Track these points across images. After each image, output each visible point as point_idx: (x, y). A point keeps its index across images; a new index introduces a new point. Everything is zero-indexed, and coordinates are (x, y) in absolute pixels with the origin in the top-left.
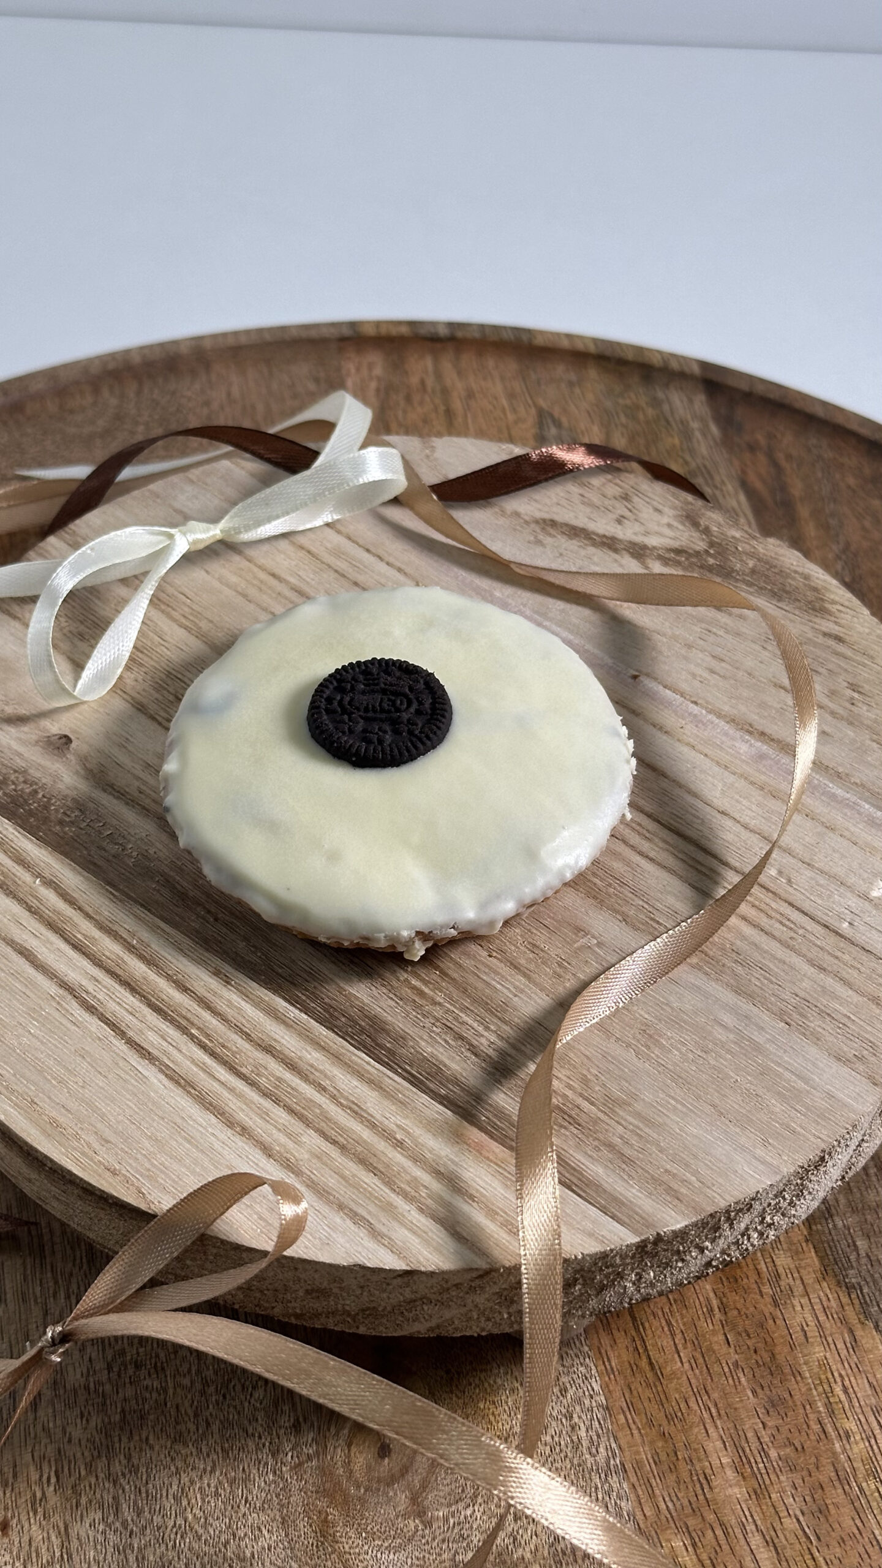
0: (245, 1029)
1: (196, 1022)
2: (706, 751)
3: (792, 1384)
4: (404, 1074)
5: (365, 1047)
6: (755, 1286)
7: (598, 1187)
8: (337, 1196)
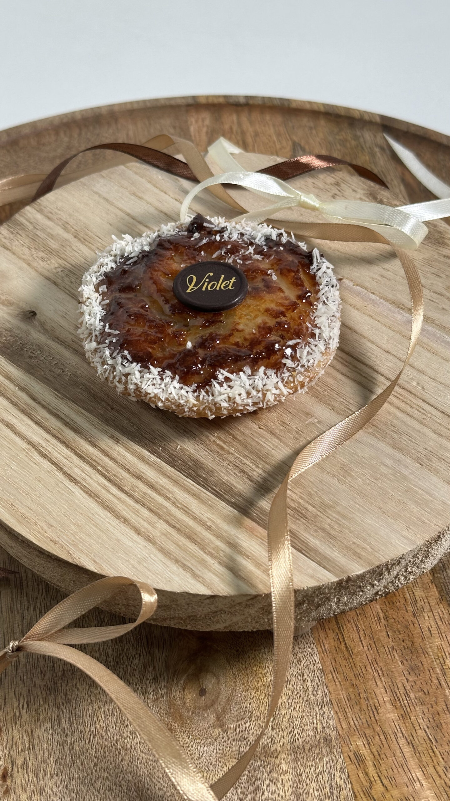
0: (127, 467)
1: (100, 462)
2: (379, 319)
3: (423, 658)
4: (212, 491)
5: (191, 477)
6: (403, 606)
7: (316, 551)
8: (175, 555)
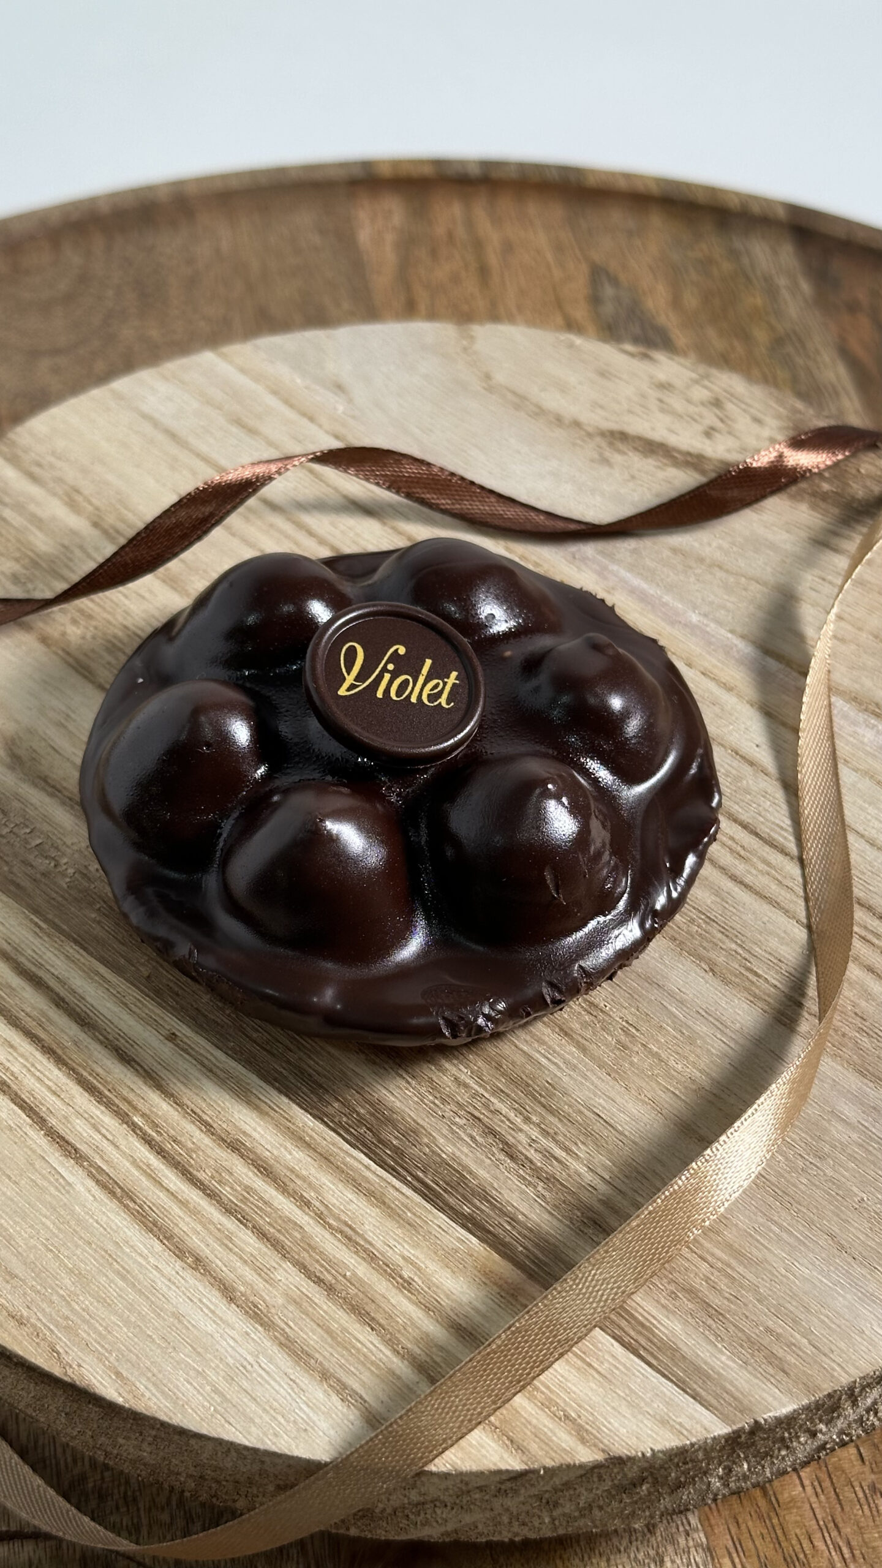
1: (140, 1106)
4: (415, 1183)
5: (364, 1145)
7: (672, 1350)
8: (321, 1359)
